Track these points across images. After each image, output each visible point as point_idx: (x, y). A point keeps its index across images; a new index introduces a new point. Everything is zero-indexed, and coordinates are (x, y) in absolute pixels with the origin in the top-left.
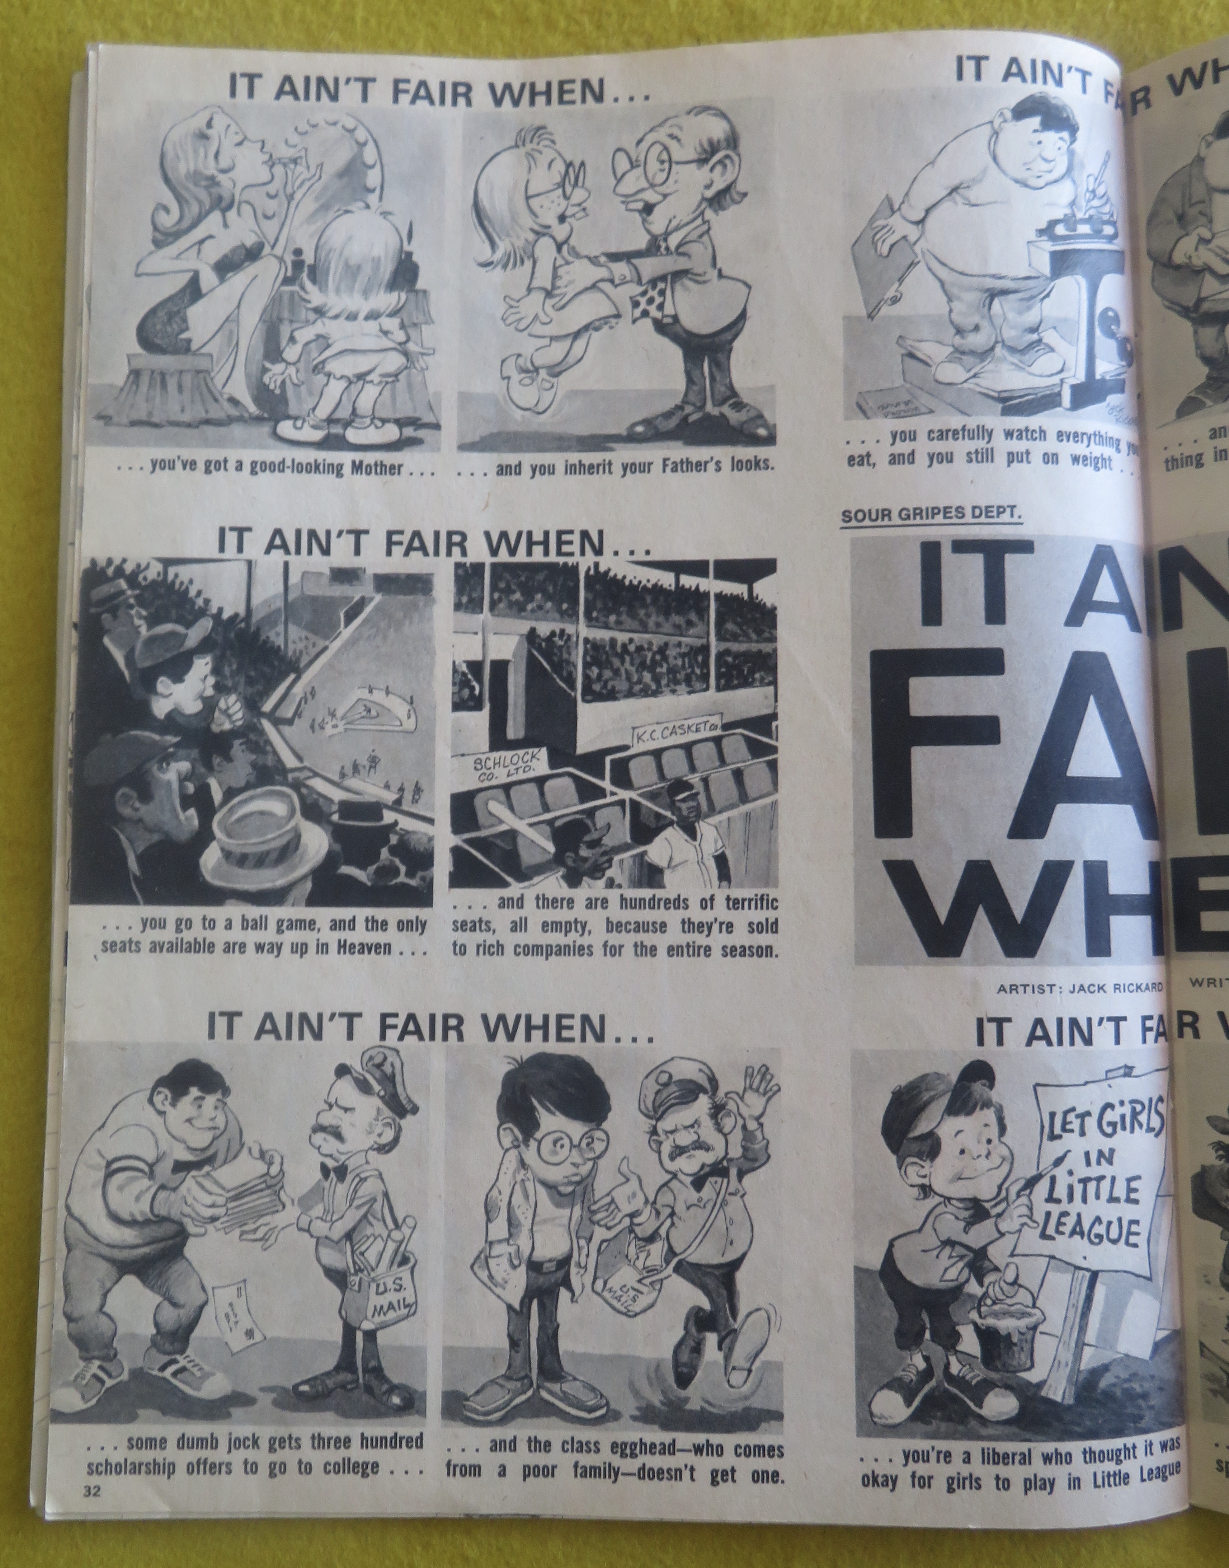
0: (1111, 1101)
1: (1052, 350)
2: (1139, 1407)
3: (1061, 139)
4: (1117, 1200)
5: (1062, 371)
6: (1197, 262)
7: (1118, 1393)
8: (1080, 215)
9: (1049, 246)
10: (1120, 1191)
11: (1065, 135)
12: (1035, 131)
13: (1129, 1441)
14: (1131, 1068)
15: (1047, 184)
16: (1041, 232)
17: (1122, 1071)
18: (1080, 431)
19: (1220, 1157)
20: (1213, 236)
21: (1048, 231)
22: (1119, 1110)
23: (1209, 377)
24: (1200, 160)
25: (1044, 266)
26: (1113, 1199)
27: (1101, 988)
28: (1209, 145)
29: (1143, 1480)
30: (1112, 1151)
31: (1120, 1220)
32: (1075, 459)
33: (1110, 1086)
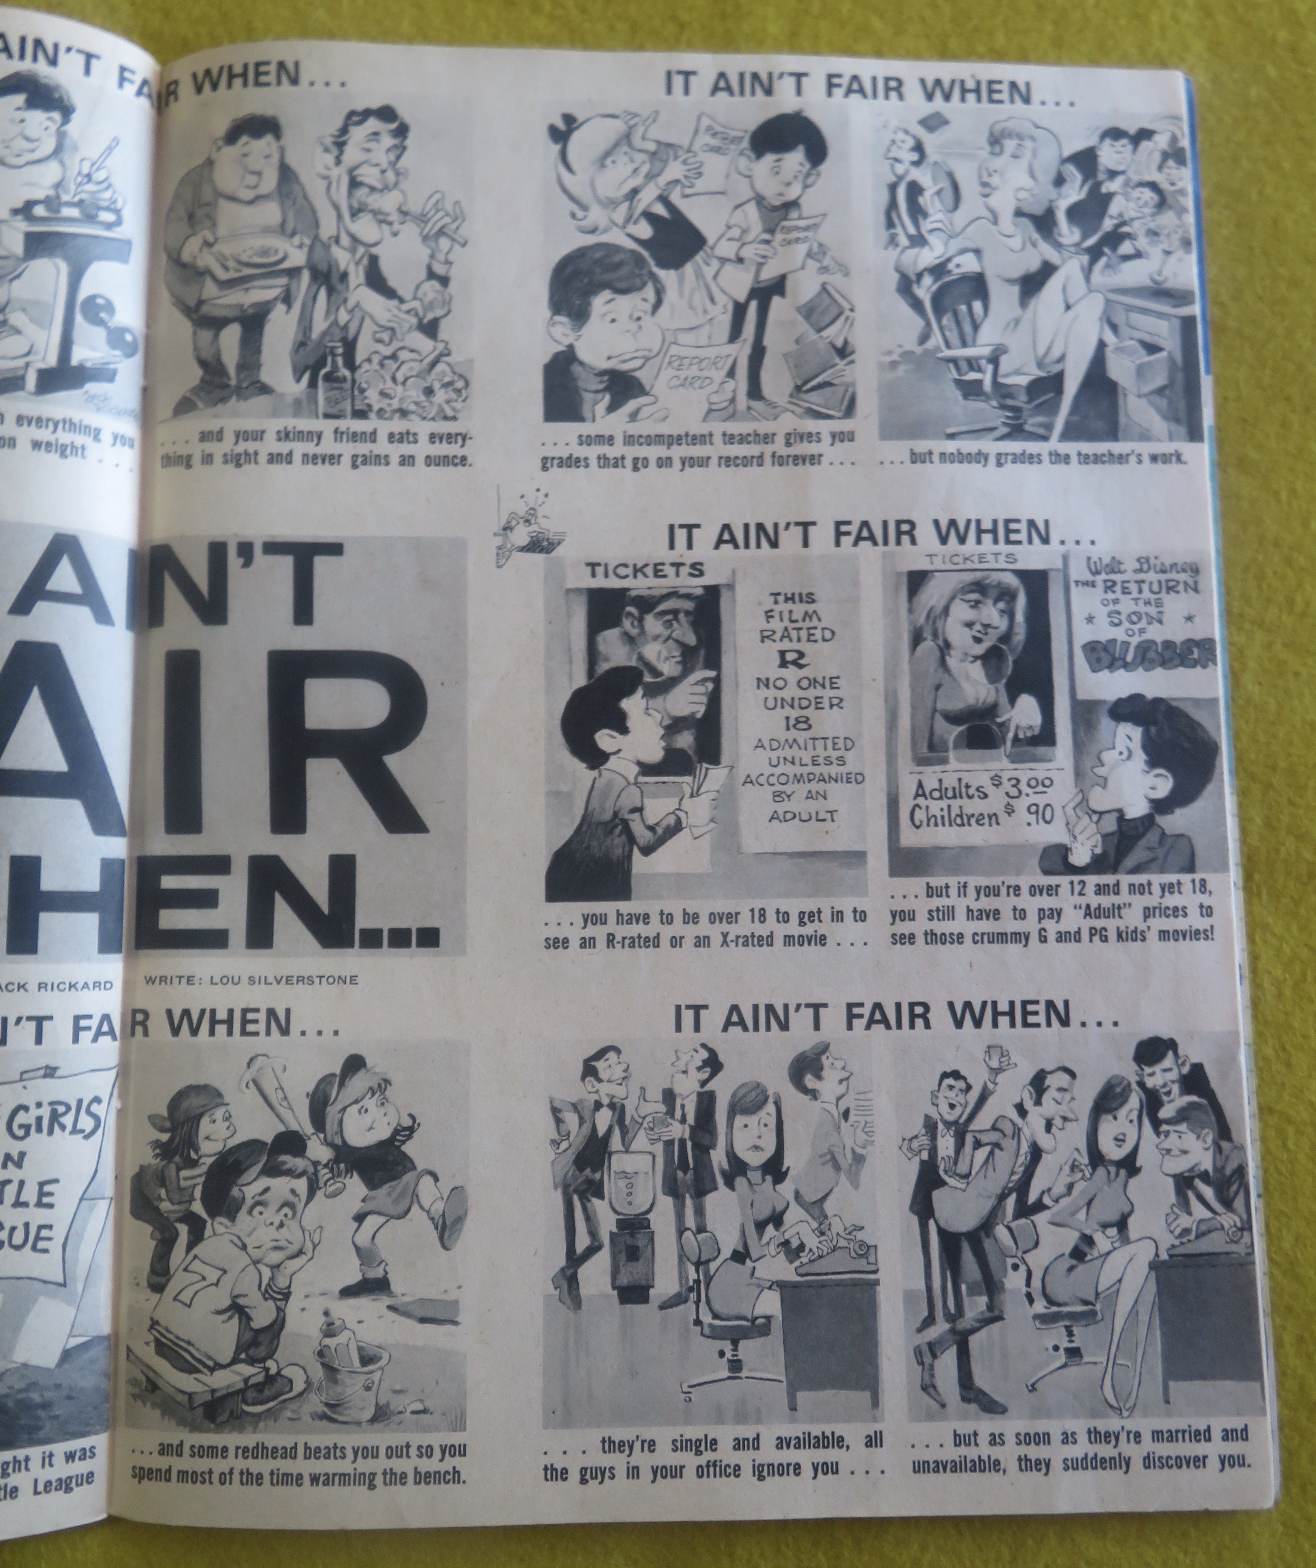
0: (25, 1103)
1: (18, 332)
2: (38, 1418)
3: (49, 119)
4: (26, 1205)
5: (28, 353)
6: (201, 264)
7: (11, 1404)
8: (65, 198)
9: (22, 226)
10: (30, 1194)
11: (56, 115)
12: (19, 109)
13: (20, 1453)
14: (55, 1069)
15: (27, 164)
16: (15, 212)
17: (42, 1072)
18: (45, 416)
19: (156, 1156)
20: (216, 240)
21: (25, 210)
22: (34, 1112)
23: (203, 380)
24: (210, 163)
25: (18, 247)
26: (18, 1204)
27: (22, 987)
28: (219, 149)
29: (36, 1493)
30: (22, 1155)
31: (27, 1225)
32: (36, 445)
33: (25, 1087)
